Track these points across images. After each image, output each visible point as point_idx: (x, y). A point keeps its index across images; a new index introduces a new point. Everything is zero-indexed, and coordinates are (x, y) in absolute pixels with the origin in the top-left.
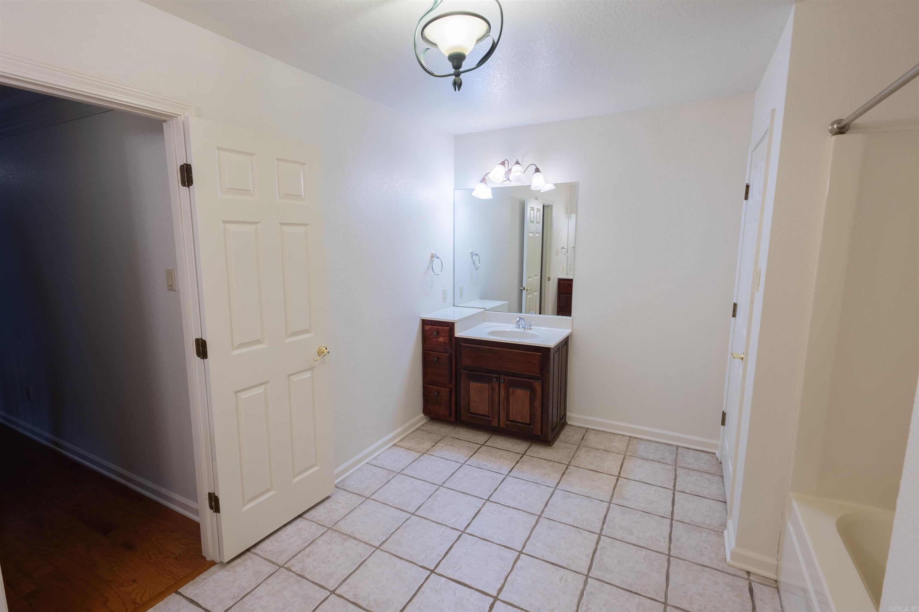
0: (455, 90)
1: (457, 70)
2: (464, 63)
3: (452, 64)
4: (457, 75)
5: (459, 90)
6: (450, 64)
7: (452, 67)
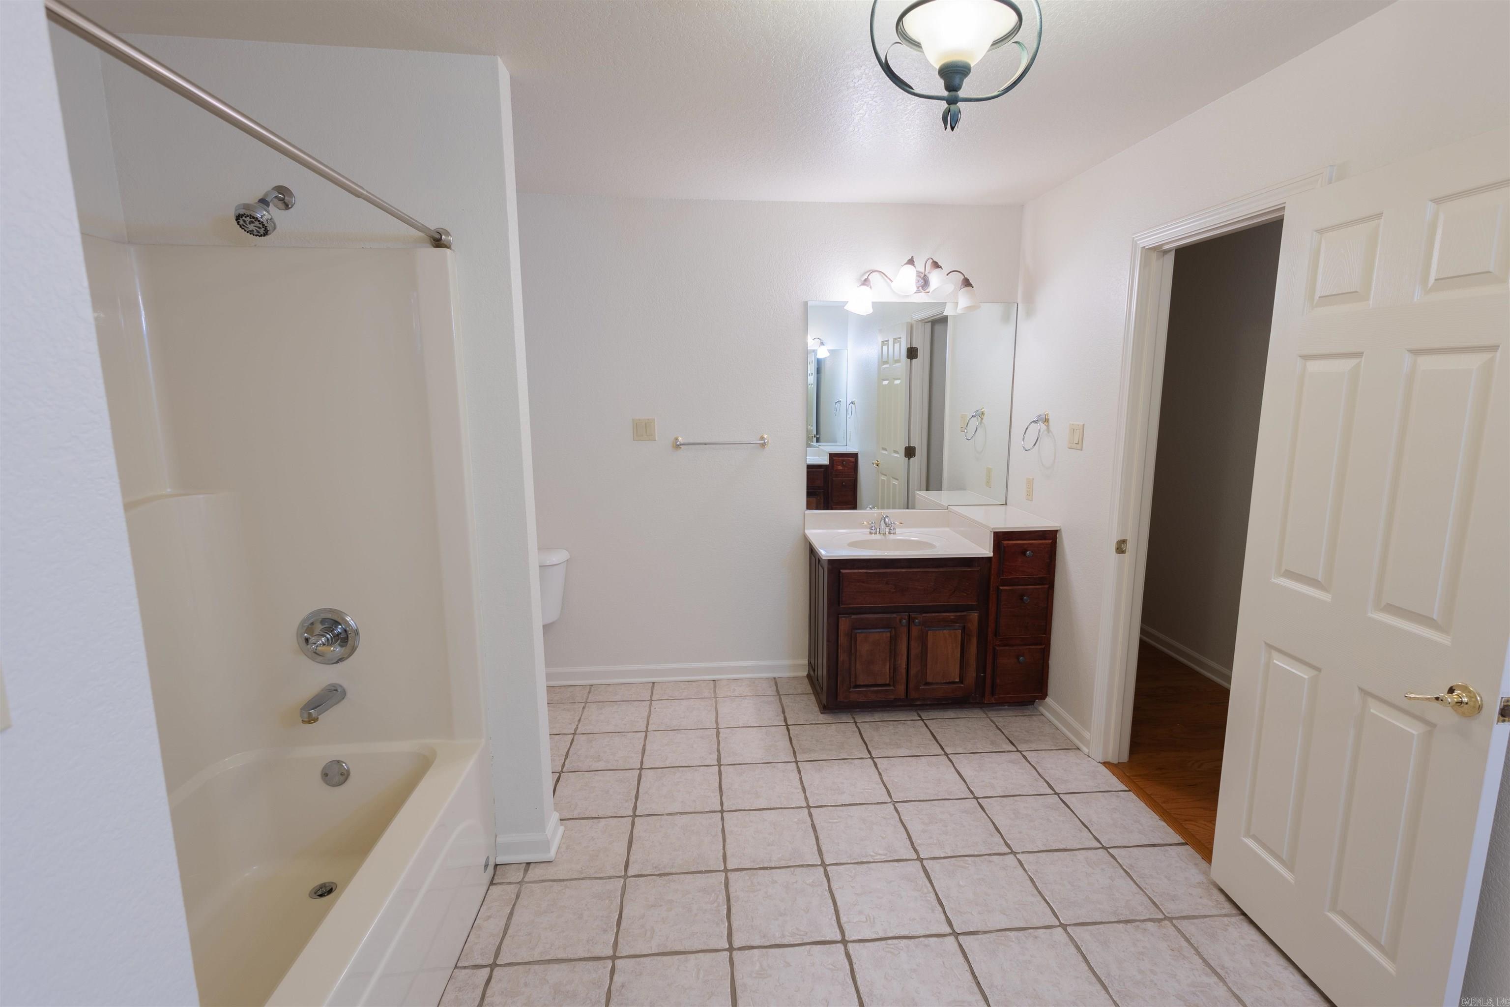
0: (946, 129)
1: (953, 93)
2: (967, 81)
3: (945, 83)
4: (952, 101)
5: (952, 128)
6: (941, 83)
7: (944, 88)
